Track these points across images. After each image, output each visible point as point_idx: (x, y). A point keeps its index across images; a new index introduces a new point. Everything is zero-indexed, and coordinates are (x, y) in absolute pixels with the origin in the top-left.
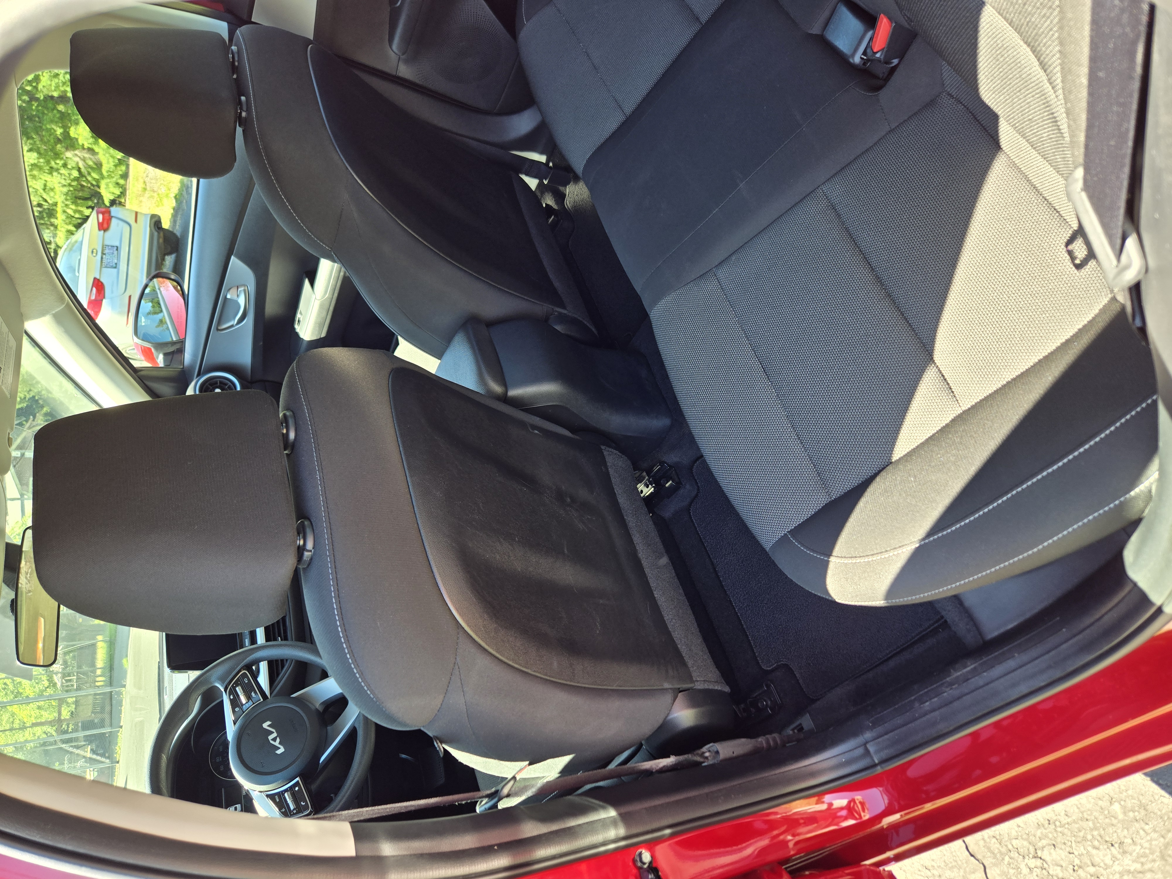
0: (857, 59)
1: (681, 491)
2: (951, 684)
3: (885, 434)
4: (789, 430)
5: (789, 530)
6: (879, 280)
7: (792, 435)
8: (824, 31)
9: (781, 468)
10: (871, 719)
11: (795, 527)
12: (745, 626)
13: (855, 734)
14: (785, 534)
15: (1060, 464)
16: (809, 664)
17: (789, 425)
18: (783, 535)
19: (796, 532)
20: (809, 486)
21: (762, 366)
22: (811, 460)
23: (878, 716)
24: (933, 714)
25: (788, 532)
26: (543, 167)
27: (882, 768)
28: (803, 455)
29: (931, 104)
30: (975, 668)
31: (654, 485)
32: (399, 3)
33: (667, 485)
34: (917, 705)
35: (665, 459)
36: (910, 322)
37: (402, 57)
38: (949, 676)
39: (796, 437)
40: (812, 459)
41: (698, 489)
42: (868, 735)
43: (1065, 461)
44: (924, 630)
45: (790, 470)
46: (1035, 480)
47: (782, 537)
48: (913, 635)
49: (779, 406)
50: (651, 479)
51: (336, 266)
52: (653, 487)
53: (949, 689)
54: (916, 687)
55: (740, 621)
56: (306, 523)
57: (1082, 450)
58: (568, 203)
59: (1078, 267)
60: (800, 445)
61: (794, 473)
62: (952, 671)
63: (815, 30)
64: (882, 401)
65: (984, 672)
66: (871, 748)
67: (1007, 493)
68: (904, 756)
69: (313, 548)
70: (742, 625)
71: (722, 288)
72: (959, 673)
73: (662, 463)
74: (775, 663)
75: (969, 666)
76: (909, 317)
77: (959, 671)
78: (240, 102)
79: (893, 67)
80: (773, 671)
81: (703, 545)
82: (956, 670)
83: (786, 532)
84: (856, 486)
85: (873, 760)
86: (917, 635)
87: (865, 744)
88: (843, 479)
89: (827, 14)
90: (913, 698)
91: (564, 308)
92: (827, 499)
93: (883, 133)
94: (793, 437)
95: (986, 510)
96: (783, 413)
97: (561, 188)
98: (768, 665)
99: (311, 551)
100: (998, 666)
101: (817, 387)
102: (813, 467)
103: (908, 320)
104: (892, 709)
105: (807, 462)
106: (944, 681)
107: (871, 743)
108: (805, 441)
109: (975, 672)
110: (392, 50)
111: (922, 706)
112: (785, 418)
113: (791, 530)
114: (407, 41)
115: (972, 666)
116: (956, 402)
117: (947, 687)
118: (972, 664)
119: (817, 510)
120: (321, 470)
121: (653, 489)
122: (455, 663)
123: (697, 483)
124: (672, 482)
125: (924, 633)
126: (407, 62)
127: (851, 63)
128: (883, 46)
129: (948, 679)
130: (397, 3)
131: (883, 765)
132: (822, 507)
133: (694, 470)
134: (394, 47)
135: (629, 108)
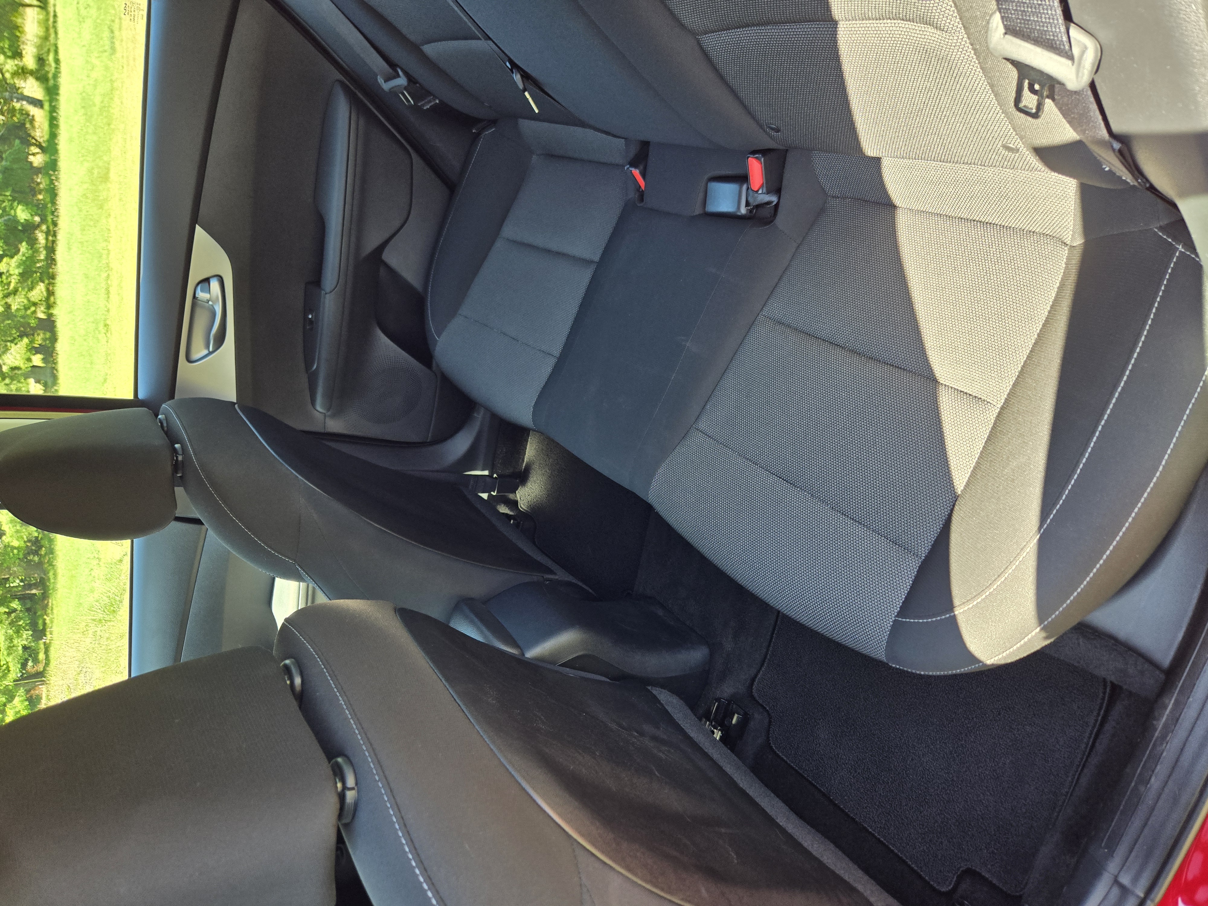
0: (743, 211)
1: (752, 724)
2: (1163, 737)
3: (938, 468)
4: (841, 519)
5: (896, 614)
6: (853, 351)
7: (846, 521)
8: (705, 207)
9: (853, 557)
10: (1103, 844)
11: (901, 608)
12: (896, 851)
13: (1096, 874)
14: (894, 621)
15: (1125, 378)
16: (993, 852)
17: (839, 515)
18: (891, 623)
19: (904, 611)
20: (892, 558)
21: (783, 479)
22: (879, 534)
23: (1108, 834)
24: (1166, 790)
25: (896, 616)
26: (488, 479)
27: (1152, 901)
28: (868, 533)
29: (822, 211)
30: (1176, 700)
31: (719, 728)
32: (315, 367)
33: (734, 721)
34: (1142, 788)
35: (718, 694)
36: (903, 367)
37: (329, 413)
38: (1156, 730)
39: (852, 522)
40: (880, 532)
41: (769, 715)
42: (1112, 867)
43: (1127, 373)
44: (1094, 727)
45: (864, 554)
46: (1111, 406)
47: (892, 626)
48: (1085, 740)
49: (819, 504)
50: (713, 723)
51: (303, 585)
52: (719, 730)
53: (1164, 745)
54: (1128, 770)
55: (887, 847)
56: (340, 760)
57: (1135, 355)
58: (523, 505)
59: (1035, 116)
60: (860, 526)
61: (869, 554)
62: (1155, 722)
63: (698, 211)
64: (917, 441)
65: (1188, 698)
66: (1125, 880)
67: (1094, 433)
68: (1168, 867)
69: (357, 784)
70: (892, 851)
71: (710, 437)
72: (1164, 719)
73: (718, 700)
74: (954, 875)
75: (1169, 703)
76: (899, 363)
77: (1163, 717)
78: (175, 450)
79: (775, 205)
80: (955, 889)
81: (803, 776)
82: (1158, 720)
83: (893, 619)
84: (940, 532)
85: (1138, 896)
86: (1089, 738)
87: (1116, 881)
88: (923, 532)
89: (701, 195)
90: (1133, 784)
91: (555, 574)
92: (918, 560)
93: (794, 250)
94: (849, 523)
95: (1084, 460)
96: (826, 508)
97: (511, 496)
98: (947, 883)
99: (353, 789)
100: (1198, 681)
101: (847, 465)
102: (886, 540)
103: (900, 366)
104: (1118, 813)
105: (877, 538)
106: (1154, 739)
107: (1122, 874)
108: (863, 520)
109: (1180, 706)
110: (317, 411)
111: (1149, 786)
112: (831, 511)
113: (899, 613)
114: (329, 397)
115: (1172, 701)
116: (989, 404)
117: (1162, 744)
118: (1171, 700)
119: (913, 578)
120: (343, 693)
121: (720, 732)
122: (581, 885)
123: (765, 708)
124: (737, 714)
125: (1095, 730)
126: (333, 416)
127: (740, 216)
128: (762, 182)
129: (1156, 734)
130: (313, 366)
131: (1152, 896)
132: (918, 572)
133: (756, 695)
134: (319, 408)
135: (557, 351)
